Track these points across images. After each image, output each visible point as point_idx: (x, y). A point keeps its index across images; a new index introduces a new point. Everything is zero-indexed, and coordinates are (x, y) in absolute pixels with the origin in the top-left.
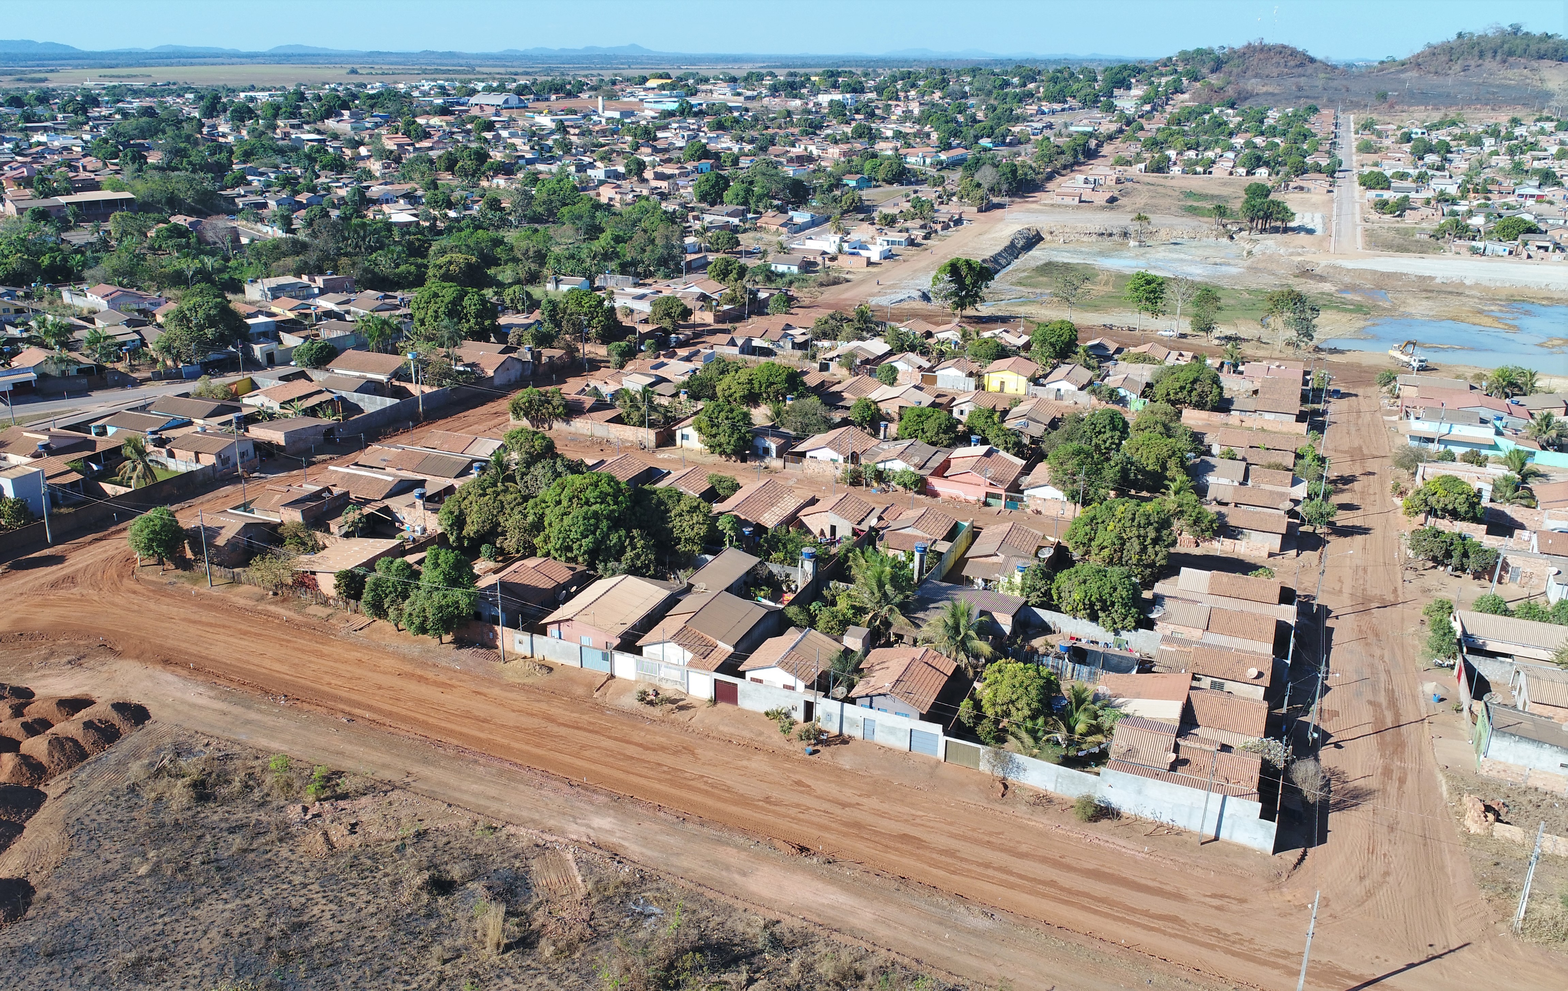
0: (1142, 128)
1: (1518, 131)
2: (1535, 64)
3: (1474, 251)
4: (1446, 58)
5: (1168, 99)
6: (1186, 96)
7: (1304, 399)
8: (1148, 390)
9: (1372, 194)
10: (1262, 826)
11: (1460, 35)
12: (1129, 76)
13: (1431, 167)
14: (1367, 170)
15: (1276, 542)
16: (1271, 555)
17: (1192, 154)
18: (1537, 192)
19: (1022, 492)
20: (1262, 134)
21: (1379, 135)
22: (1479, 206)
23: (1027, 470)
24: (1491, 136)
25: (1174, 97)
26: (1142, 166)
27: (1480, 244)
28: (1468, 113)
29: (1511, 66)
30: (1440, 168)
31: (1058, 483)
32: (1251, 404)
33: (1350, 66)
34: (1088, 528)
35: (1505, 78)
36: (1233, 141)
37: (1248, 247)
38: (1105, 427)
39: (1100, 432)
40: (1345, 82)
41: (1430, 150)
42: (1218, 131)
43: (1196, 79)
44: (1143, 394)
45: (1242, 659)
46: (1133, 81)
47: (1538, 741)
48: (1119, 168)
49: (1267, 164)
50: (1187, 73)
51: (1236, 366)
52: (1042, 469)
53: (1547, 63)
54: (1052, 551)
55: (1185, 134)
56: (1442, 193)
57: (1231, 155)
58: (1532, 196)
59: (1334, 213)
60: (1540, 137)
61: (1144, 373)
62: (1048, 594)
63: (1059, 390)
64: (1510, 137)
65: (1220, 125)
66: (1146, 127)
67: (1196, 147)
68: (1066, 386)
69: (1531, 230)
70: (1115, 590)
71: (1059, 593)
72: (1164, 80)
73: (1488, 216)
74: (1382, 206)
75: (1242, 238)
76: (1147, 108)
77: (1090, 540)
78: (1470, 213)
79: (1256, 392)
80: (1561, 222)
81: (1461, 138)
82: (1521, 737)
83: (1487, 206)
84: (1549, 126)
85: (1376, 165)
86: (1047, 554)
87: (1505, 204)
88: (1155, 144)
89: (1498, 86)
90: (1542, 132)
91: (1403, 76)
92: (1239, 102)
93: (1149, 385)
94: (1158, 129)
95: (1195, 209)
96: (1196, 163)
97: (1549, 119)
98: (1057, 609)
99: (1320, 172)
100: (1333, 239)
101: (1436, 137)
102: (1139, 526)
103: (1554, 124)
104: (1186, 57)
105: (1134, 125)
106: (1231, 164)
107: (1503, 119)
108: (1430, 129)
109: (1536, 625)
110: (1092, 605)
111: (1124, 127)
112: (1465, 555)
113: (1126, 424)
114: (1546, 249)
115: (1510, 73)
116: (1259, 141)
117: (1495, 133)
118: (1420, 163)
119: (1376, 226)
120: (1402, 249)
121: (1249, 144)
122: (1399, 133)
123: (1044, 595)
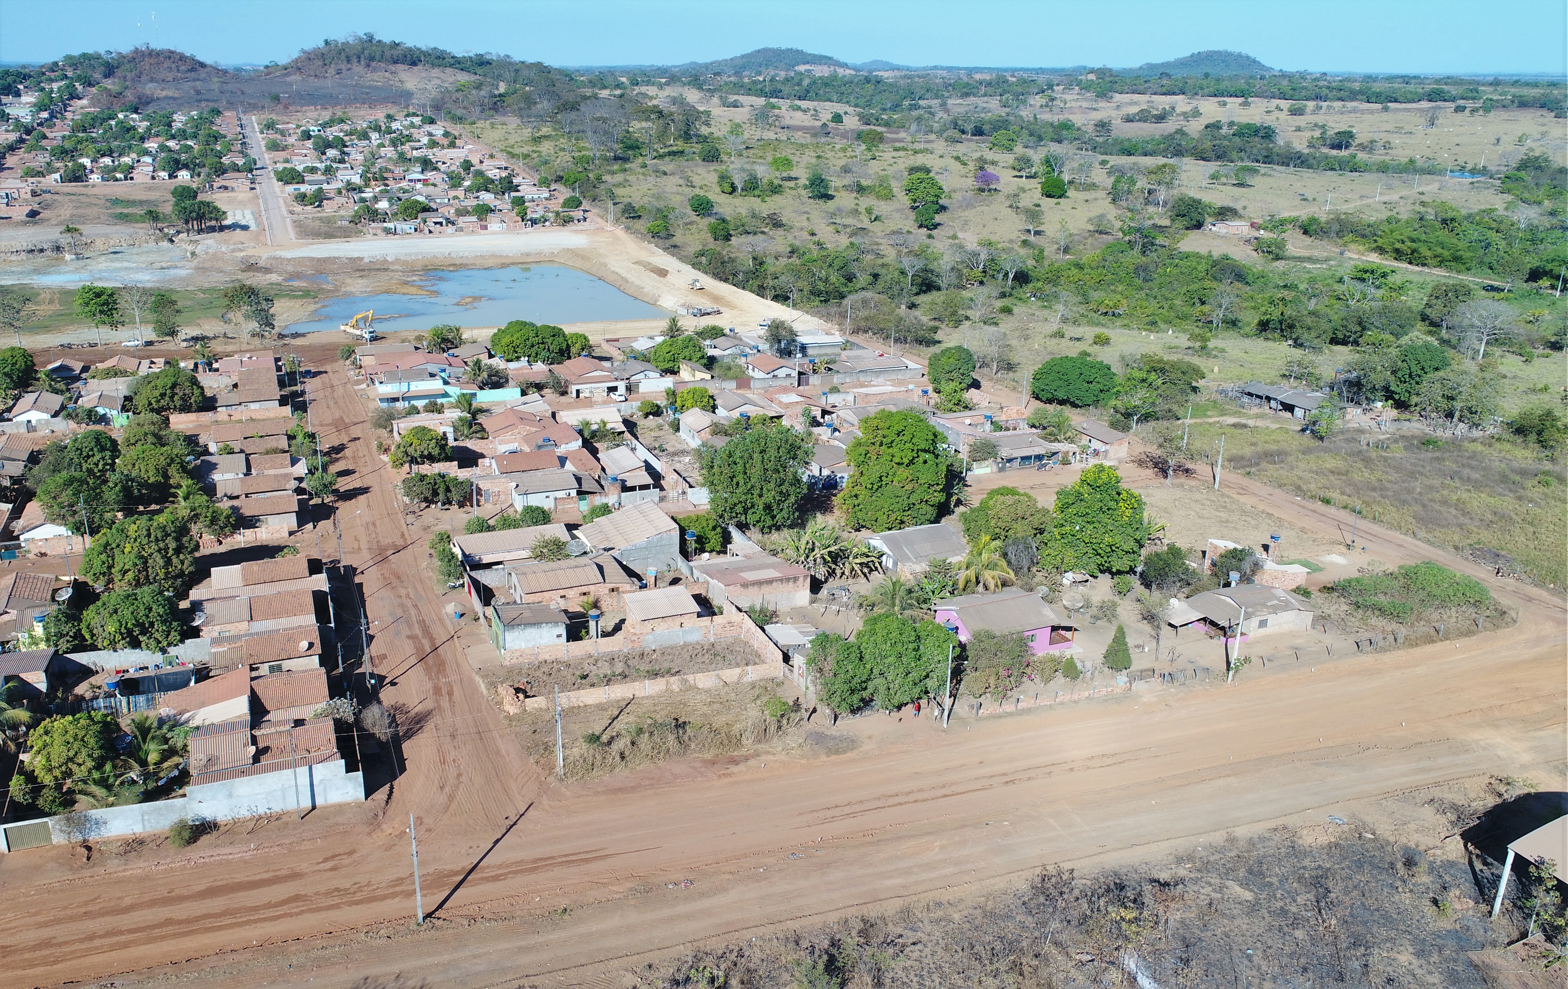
0: (45, 137)
1: (395, 126)
2: (393, 68)
3: (388, 231)
4: (320, 63)
5: (65, 106)
6: (84, 102)
7: (282, 384)
8: (128, 404)
9: (290, 188)
10: (350, 779)
11: (327, 42)
12: (15, 82)
13: (334, 160)
14: (280, 167)
15: (292, 521)
16: (291, 533)
17: (107, 160)
18: (421, 177)
19: (17, 538)
20: (173, 137)
21: (283, 133)
22: (381, 191)
23: (16, 513)
24: (375, 130)
25: (72, 103)
26: (57, 176)
27: (390, 225)
28: (351, 112)
29: (375, 70)
30: (342, 161)
31: (53, 519)
32: (234, 398)
33: (239, 70)
34: (103, 557)
35: (373, 80)
36: (146, 145)
37: (190, 248)
38: (92, 450)
39: (88, 456)
40: (238, 85)
41: (329, 145)
42: (128, 136)
43: (90, 85)
44: (124, 409)
45: (291, 636)
46: (21, 87)
47: (536, 624)
48: (30, 180)
49: (186, 166)
50: (79, 79)
51: (210, 364)
52: (33, 509)
53: (400, 67)
54: (70, 590)
55: (94, 141)
56: (349, 183)
57: (148, 159)
58: (419, 180)
59: (262, 208)
60: (412, 130)
61: (120, 387)
62: (78, 635)
63: (29, 422)
64: (389, 131)
65: (128, 130)
66: (49, 134)
67: (110, 153)
68: (35, 416)
69: (426, 209)
70: (150, 609)
71: (91, 631)
72: (55, 86)
73: (390, 200)
74: (302, 198)
75: (182, 240)
76: (45, 115)
77: (110, 567)
78: (376, 199)
79: (235, 386)
80: (446, 201)
81: (351, 134)
82: (525, 625)
83: (387, 191)
84: (417, 120)
85: (287, 161)
86: (65, 595)
87: (401, 188)
88: (63, 153)
89: (369, 87)
90: (412, 125)
91: (288, 79)
92: (141, 106)
93: (127, 399)
94: (64, 137)
95: (127, 215)
96: (115, 170)
97: (415, 115)
98: (94, 648)
99: (239, 171)
100: (267, 233)
101: (330, 133)
102: (157, 540)
103: (420, 118)
104: (74, 62)
105: (34, 133)
106: (151, 169)
107: (380, 115)
108: (325, 126)
109: (512, 532)
110: (130, 632)
111: (24, 136)
112: (448, 490)
113: (114, 443)
114: (441, 224)
115: (375, 76)
116: (171, 144)
117: (378, 129)
118: (324, 157)
119: (302, 217)
120: (329, 235)
121: (163, 148)
122: (299, 131)
123: (75, 637)
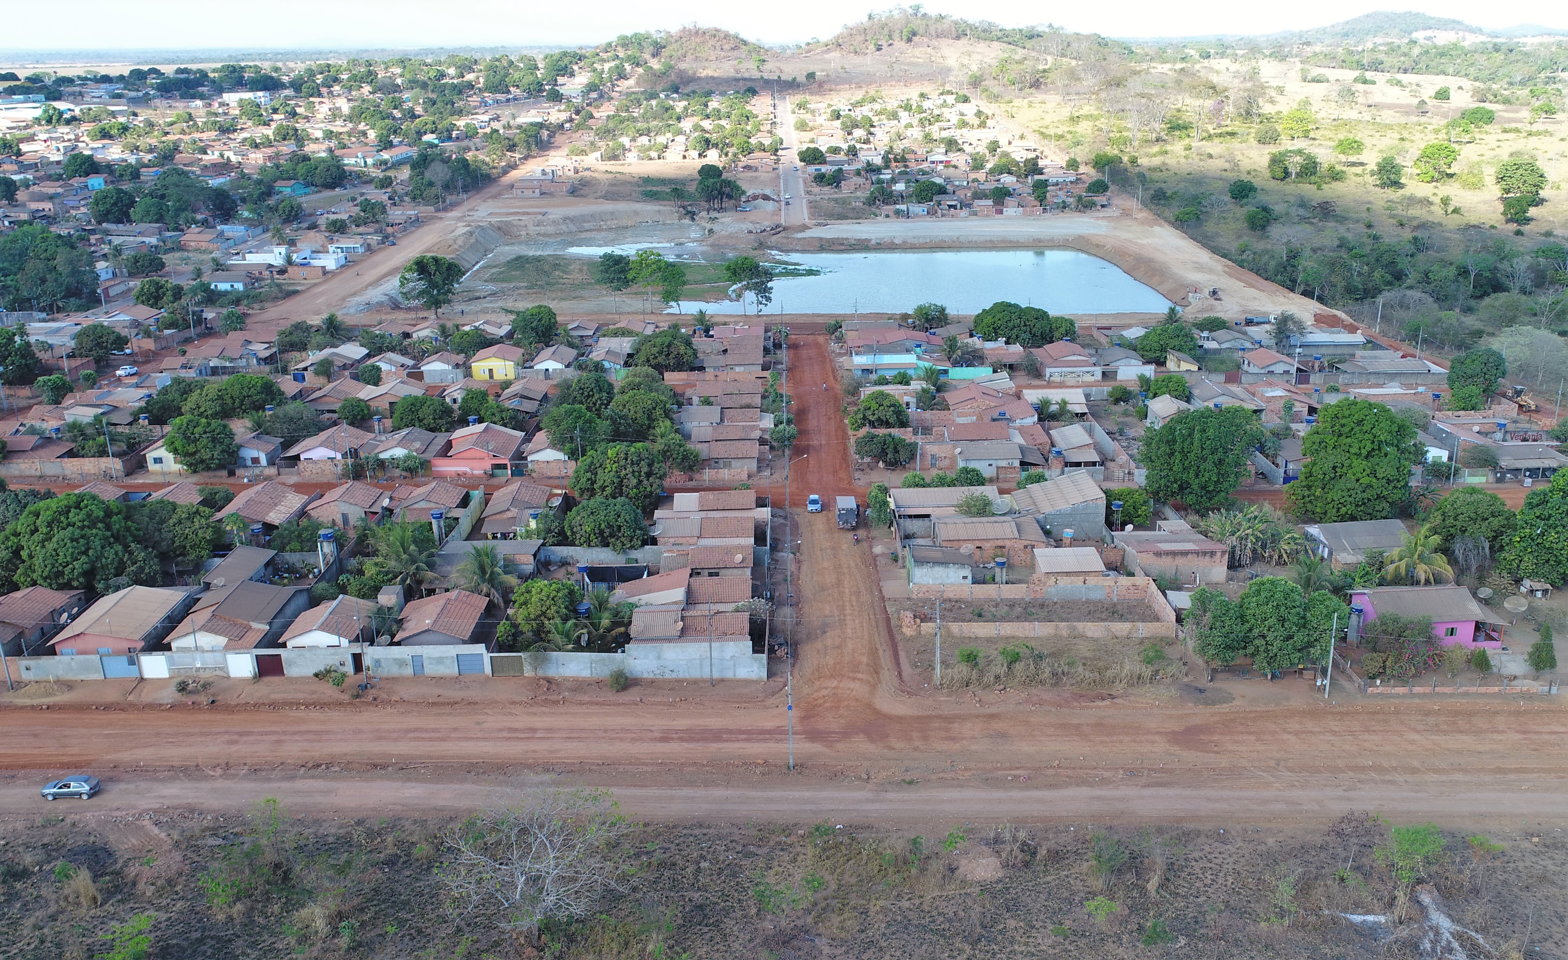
0: (592, 117)
1: (926, 104)
2: (935, 43)
3: (900, 214)
4: (862, 39)
5: (613, 86)
6: (631, 82)
7: (767, 350)
8: (630, 360)
9: (812, 169)
11: (870, 17)
12: (571, 62)
13: (859, 141)
14: (804, 147)
15: (753, 466)
16: (749, 475)
17: (644, 140)
18: (944, 158)
20: (708, 117)
21: (813, 112)
22: (900, 173)
23: (527, 440)
24: (905, 110)
25: (619, 83)
26: (598, 154)
27: (903, 208)
28: (885, 91)
29: (917, 45)
30: (867, 142)
31: (557, 445)
32: (722, 360)
35: (912, 56)
36: (681, 125)
37: (708, 226)
41: (856, 126)
42: (666, 116)
43: (638, 65)
44: (626, 363)
46: (576, 68)
48: (575, 158)
49: (716, 146)
50: (629, 59)
51: (706, 331)
52: (539, 437)
53: (944, 42)
54: (560, 499)
55: (635, 120)
56: (868, 164)
57: (681, 139)
58: (941, 162)
59: (782, 188)
60: (944, 110)
61: (624, 346)
63: (547, 370)
64: (921, 110)
65: (667, 109)
66: (596, 115)
67: (647, 132)
68: (552, 365)
69: (942, 192)
72: (607, 66)
73: (908, 182)
74: (820, 179)
75: (702, 218)
76: (594, 95)
78: (894, 181)
79: (725, 350)
80: (965, 183)
81: (878, 113)
83: (906, 173)
84: (950, 99)
85: (812, 141)
86: (556, 502)
87: (921, 170)
88: (607, 133)
89: (909, 64)
90: (945, 105)
91: (827, 56)
92: (682, 87)
93: (631, 355)
94: (608, 117)
95: (656, 193)
96: (650, 149)
97: (950, 93)
98: (573, 544)
99: (764, 150)
100: (783, 213)
101: (859, 113)
103: (954, 96)
104: (625, 42)
105: (583, 113)
106: (683, 148)
107: (913, 93)
108: (856, 105)
110: (602, 533)
111: (574, 116)
112: (896, 450)
114: (955, 207)
115: (915, 52)
116: (706, 124)
117: (907, 108)
118: (850, 137)
119: (818, 198)
120: (842, 217)
121: (697, 127)
122: (829, 111)
